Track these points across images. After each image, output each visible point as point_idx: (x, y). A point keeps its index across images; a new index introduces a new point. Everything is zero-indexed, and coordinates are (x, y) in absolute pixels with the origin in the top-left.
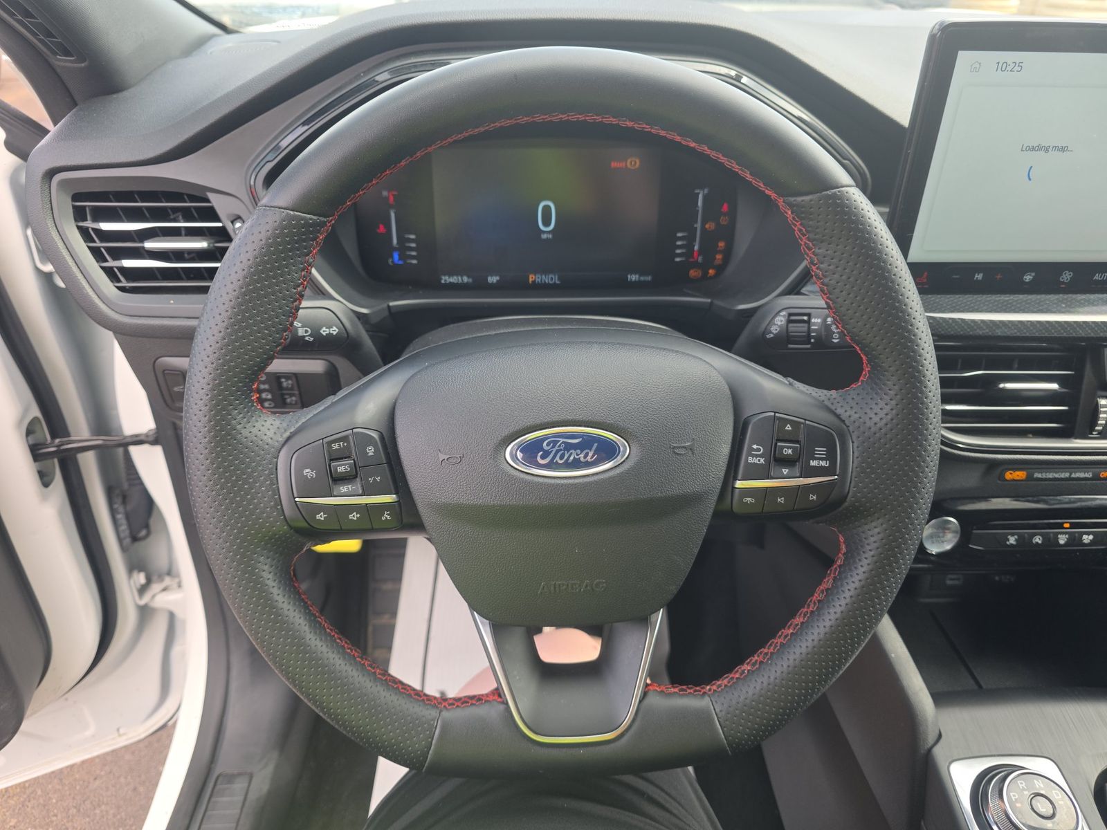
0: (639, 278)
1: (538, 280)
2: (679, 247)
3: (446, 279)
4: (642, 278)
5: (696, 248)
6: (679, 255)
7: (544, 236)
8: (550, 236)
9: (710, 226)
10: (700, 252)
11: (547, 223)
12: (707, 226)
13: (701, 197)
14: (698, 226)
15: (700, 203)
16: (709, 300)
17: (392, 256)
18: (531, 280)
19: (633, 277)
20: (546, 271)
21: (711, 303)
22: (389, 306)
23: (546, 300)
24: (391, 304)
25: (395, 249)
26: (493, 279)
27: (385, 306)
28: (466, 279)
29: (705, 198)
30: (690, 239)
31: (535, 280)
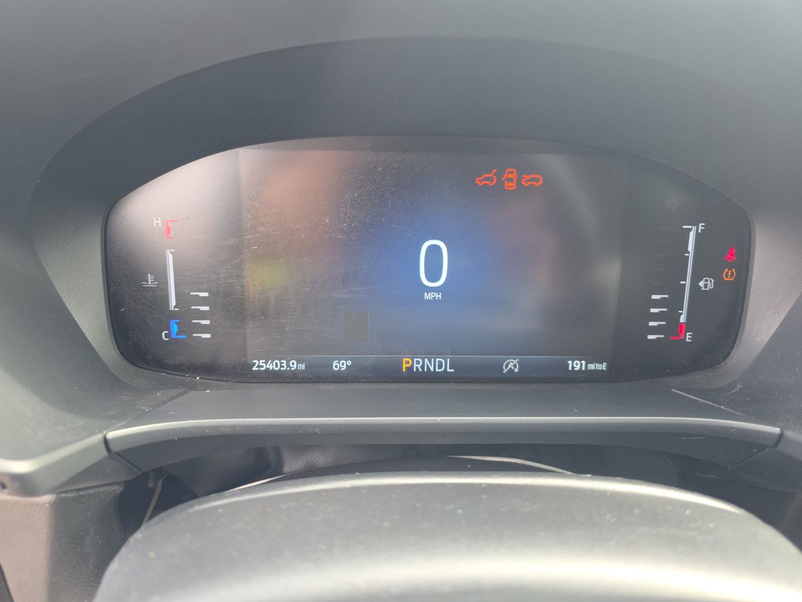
0: (586, 366)
1: (417, 366)
2: (655, 317)
3: (260, 365)
4: (591, 367)
5: (683, 319)
6: (654, 330)
7: (428, 296)
8: (438, 296)
9: (708, 284)
10: (689, 325)
11: (433, 275)
12: (701, 284)
13: (692, 236)
14: (688, 283)
15: (691, 247)
16: (777, 430)
17: (168, 328)
18: (405, 366)
19: (577, 365)
20: (431, 353)
21: (781, 436)
22: (106, 441)
23: (439, 419)
24: (112, 435)
25: (173, 315)
26: (340, 365)
27: (98, 437)
28: (294, 364)
29: (698, 236)
30: (674, 304)
31: (412, 366)
